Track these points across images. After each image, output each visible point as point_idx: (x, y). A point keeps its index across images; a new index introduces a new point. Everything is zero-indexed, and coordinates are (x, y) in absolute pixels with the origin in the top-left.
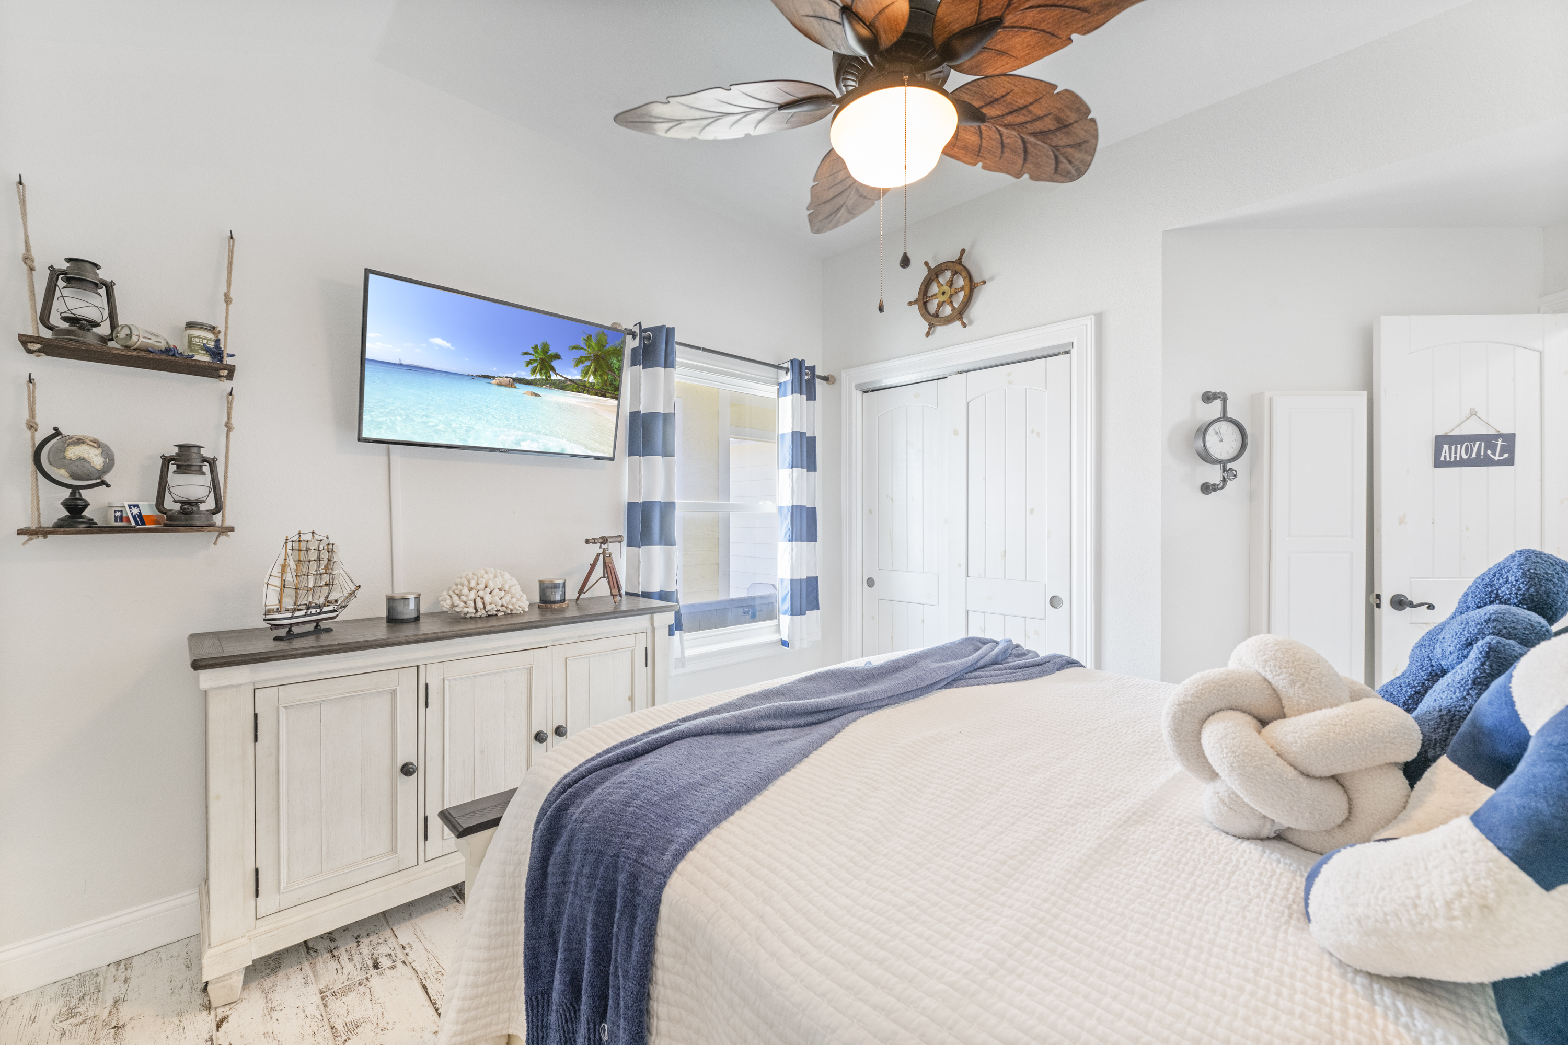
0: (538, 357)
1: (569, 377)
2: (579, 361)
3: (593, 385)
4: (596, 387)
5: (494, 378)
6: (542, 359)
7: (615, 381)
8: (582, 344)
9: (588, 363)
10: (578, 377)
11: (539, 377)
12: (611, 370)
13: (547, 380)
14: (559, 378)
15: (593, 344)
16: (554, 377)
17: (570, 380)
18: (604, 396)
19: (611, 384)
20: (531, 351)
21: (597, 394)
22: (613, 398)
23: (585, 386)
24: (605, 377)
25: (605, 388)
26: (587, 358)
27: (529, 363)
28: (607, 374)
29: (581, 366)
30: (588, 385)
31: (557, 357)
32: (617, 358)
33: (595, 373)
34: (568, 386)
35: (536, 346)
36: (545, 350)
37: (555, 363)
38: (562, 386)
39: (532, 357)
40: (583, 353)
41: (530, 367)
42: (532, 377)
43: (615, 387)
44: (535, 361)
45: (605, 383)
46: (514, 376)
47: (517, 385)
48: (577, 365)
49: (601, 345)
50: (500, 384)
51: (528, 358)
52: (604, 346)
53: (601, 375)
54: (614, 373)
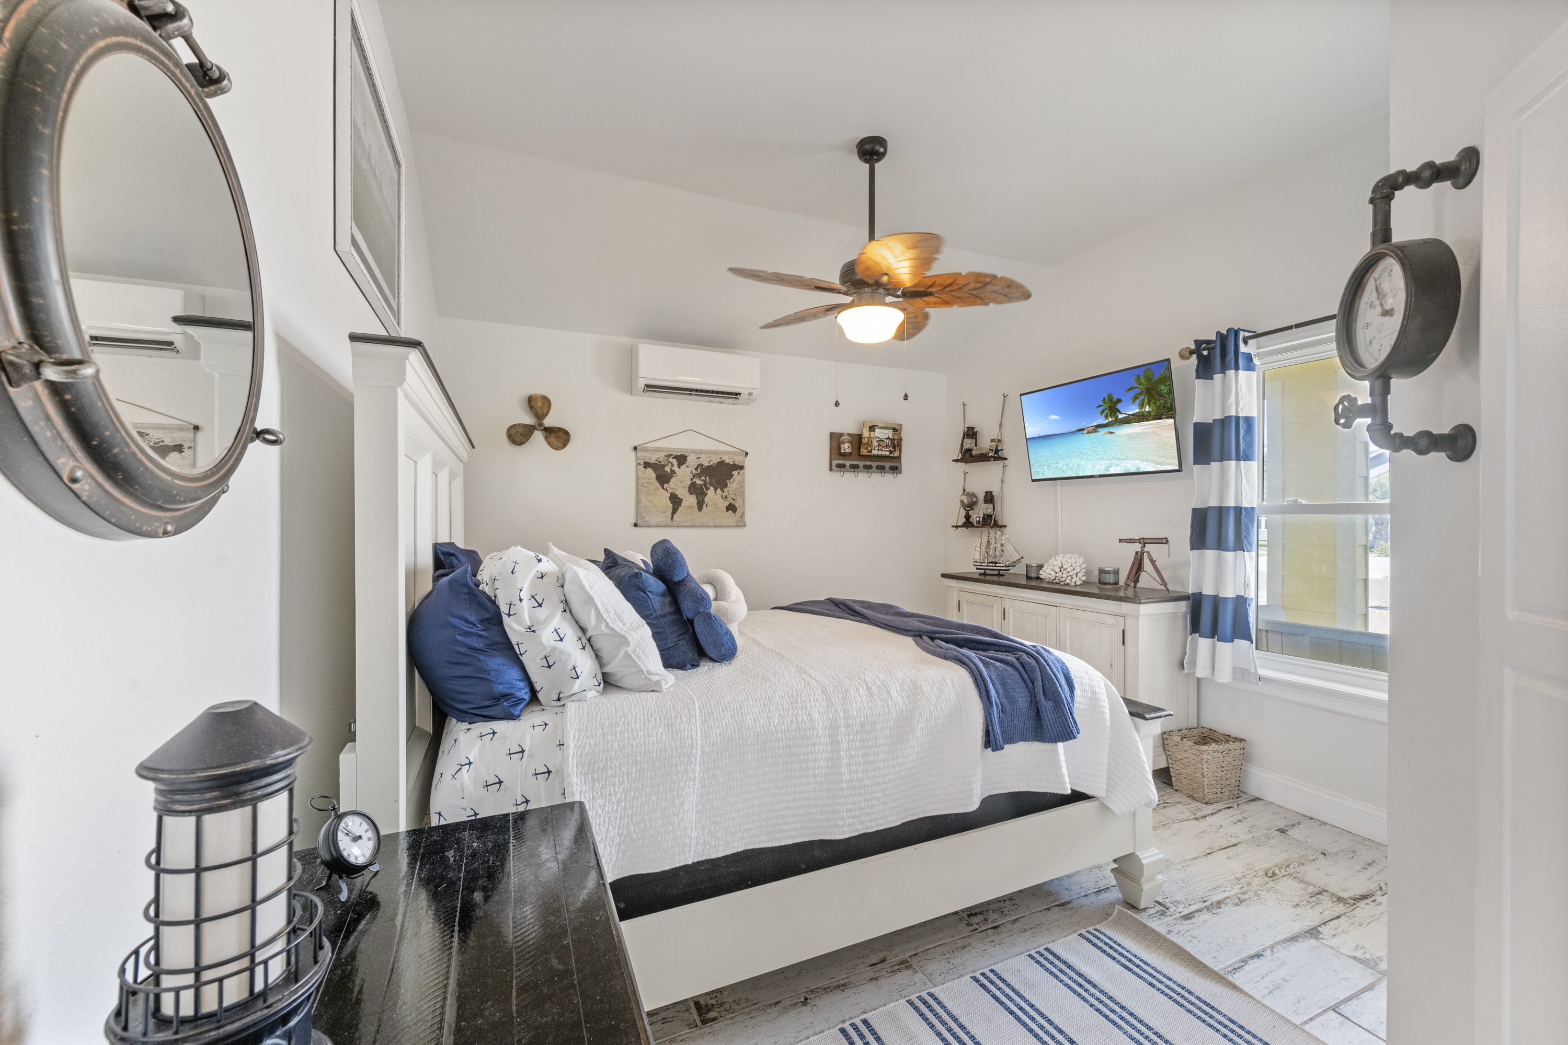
0: (1107, 406)
1: (1131, 413)
2: (1135, 398)
3: (1149, 412)
4: (1152, 414)
5: (1084, 429)
6: (1110, 407)
7: (1167, 403)
8: (1135, 385)
9: (1142, 397)
10: (1137, 410)
11: (1110, 420)
12: (1161, 395)
13: (1116, 420)
14: (1124, 415)
15: (1143, 381)
16: (1120, 416)
17: (1132, 415)
18: (1160, 418)
19: (1164, 407)
20: (1102, 404)
21: (1154, 419)
22: (1168, 418)
23: (1143, 415)
24: (1158, 403)
25: (1160, 412)
26: (1140, 394)
27: (1102, 412)
28: (1159, 400)
29: (1137, 402)
30: (1145, 414)
31: (1119, 401)
32: (1164, 384)
33: (1149, 403)
34: (1131, 420)
35: (1104, 399)
36: (1110, 398)
37: (1119, 406)
38: (1127, 421)
39: (1103, 408)
40: (1137, 391)
41: (1104, 414)
42: (1107, 421)
43: (1168, 409)
44: (1105, 409)
45: (1159, 408)
46: (1095, 424)
47: (1098, 430)
48: (1134, 402)
49: (1149, 379)
50: (1089, 433)
51: (1101, 409)
52: (1151, 379)
53: (1154, 403)
54: (1165, 397)
